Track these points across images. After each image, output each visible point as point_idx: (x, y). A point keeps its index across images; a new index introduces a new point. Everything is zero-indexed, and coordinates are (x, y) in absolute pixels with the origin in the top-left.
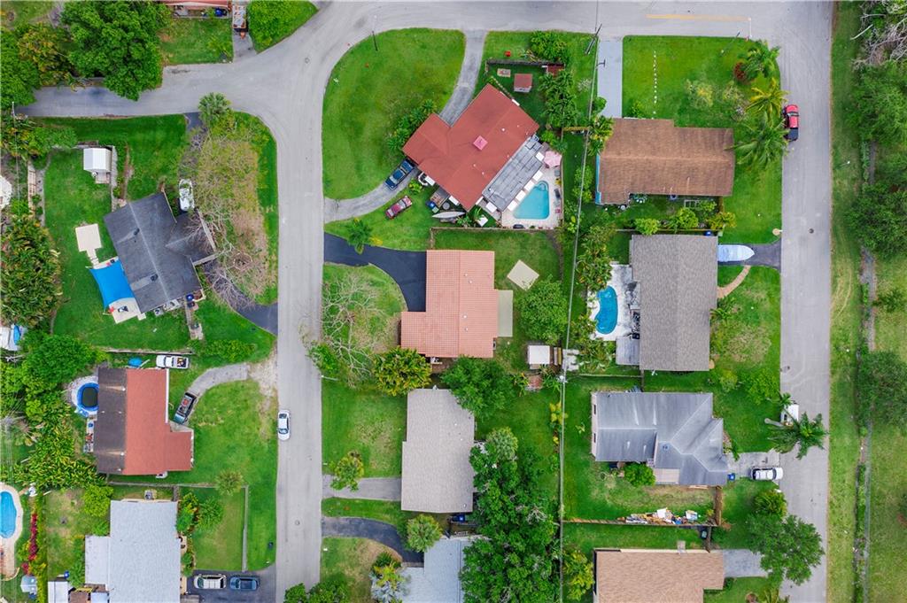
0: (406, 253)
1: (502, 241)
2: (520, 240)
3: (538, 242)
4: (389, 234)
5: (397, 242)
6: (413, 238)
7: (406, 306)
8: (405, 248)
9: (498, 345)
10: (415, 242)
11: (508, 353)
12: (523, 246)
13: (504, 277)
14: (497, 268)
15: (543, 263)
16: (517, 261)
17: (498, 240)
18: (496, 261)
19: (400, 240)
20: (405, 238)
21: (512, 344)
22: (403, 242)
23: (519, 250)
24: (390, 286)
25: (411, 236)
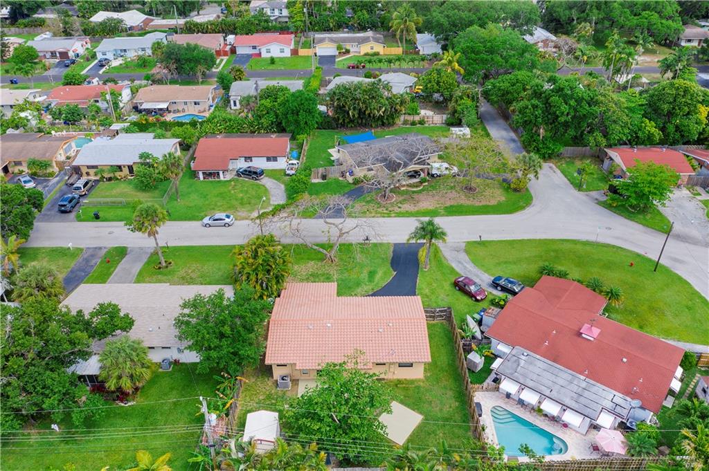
1: (450, 393)
23: (439, 415)
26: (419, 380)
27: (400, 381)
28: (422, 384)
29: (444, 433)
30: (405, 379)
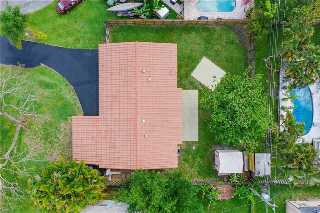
0: (81, 51)
1: (184, 36)
2: (205, 34)
3: (224, 37)
4: (61, 31)
5: (70, 40)
6: (89, 35)
7: (81, 109)
8: (79, 46)
9: (183, 150)
10: (90, 40)
11: (194, 158)
12: (207, 42)
13: (188, 75)
14: (180, 66)
15: (230, 59)
16: (201, 58)
17: (181, 35)
18: (179, 58)
19: (74, 38)
20: (79, 35)
21: (197, 149)
22: (77, 40)
23: (203, 46)
24: (64, 87)
25: (86, 33)
29: (217, 45)
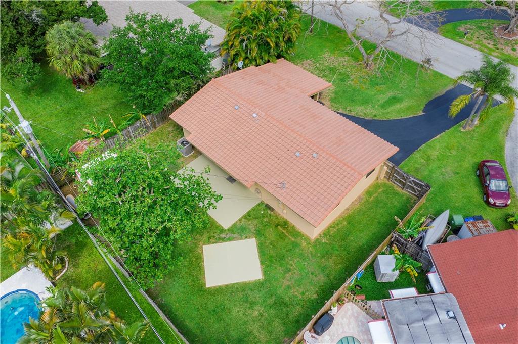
1: (321, 279)
2: (296, 311)
4: (454, 152)
6: (426, 173)
10: (417, 170)
12: (281, 304)
15: (220, 312)
19: (434, 157)
22: (429, 159)
23: (280, 291)
26: (307, 239)
27: (285, 224)
28: (304, 244)
29: (261, 315)
30: (294, 226)
